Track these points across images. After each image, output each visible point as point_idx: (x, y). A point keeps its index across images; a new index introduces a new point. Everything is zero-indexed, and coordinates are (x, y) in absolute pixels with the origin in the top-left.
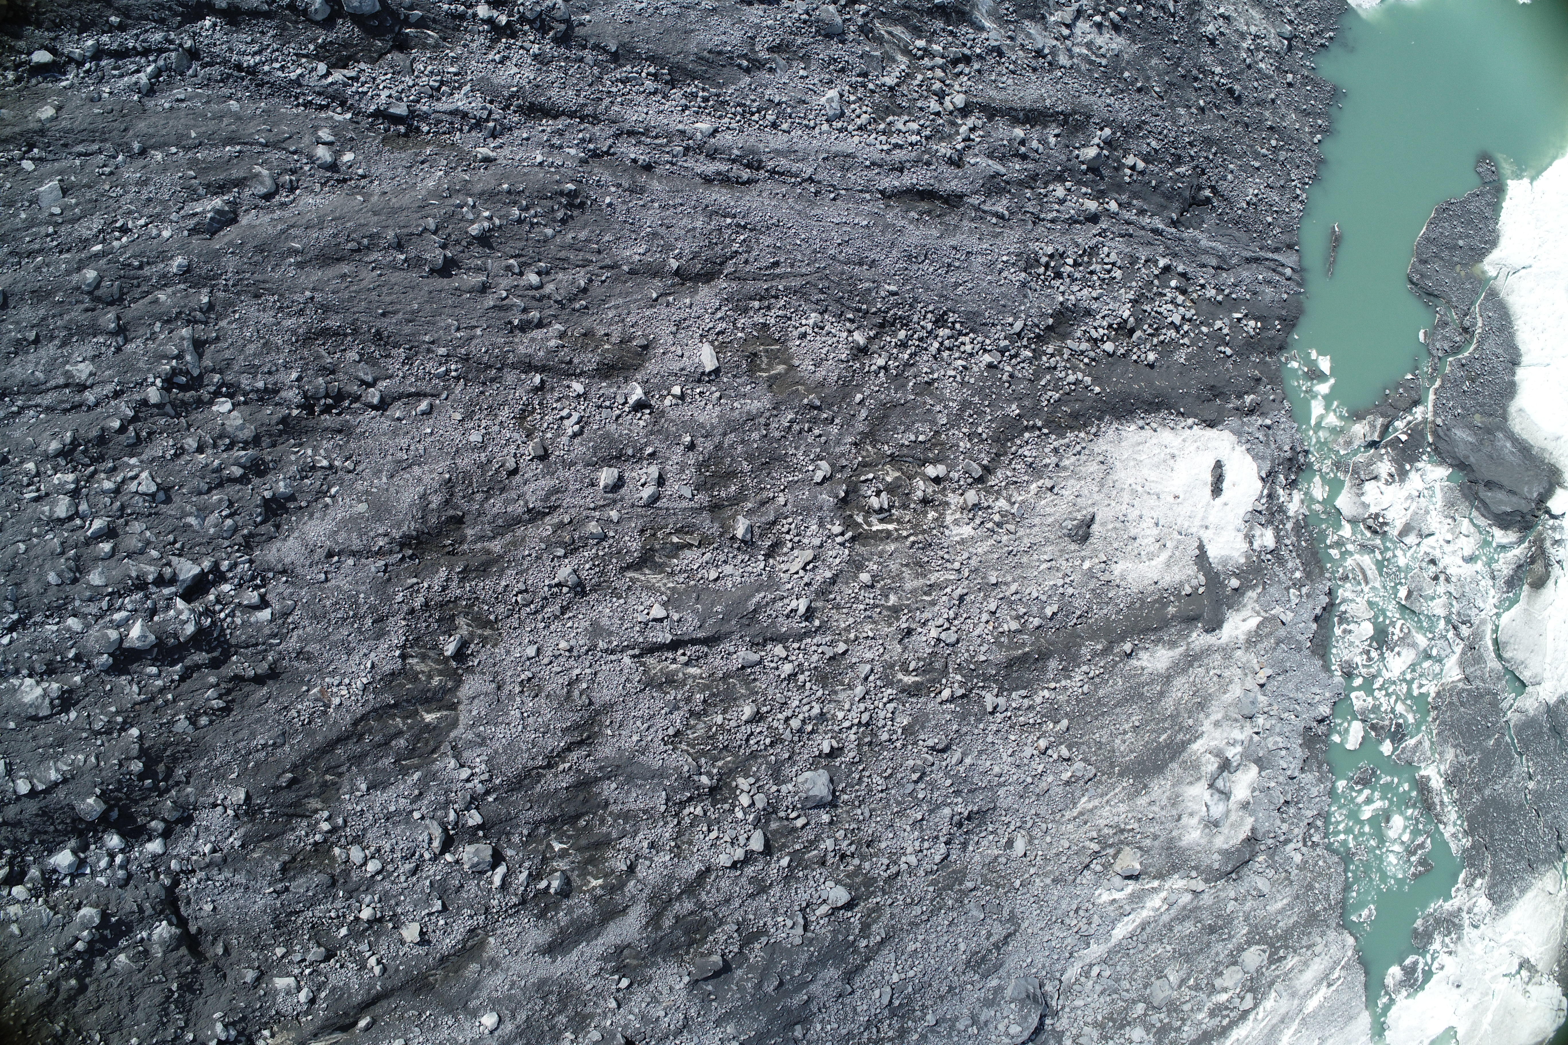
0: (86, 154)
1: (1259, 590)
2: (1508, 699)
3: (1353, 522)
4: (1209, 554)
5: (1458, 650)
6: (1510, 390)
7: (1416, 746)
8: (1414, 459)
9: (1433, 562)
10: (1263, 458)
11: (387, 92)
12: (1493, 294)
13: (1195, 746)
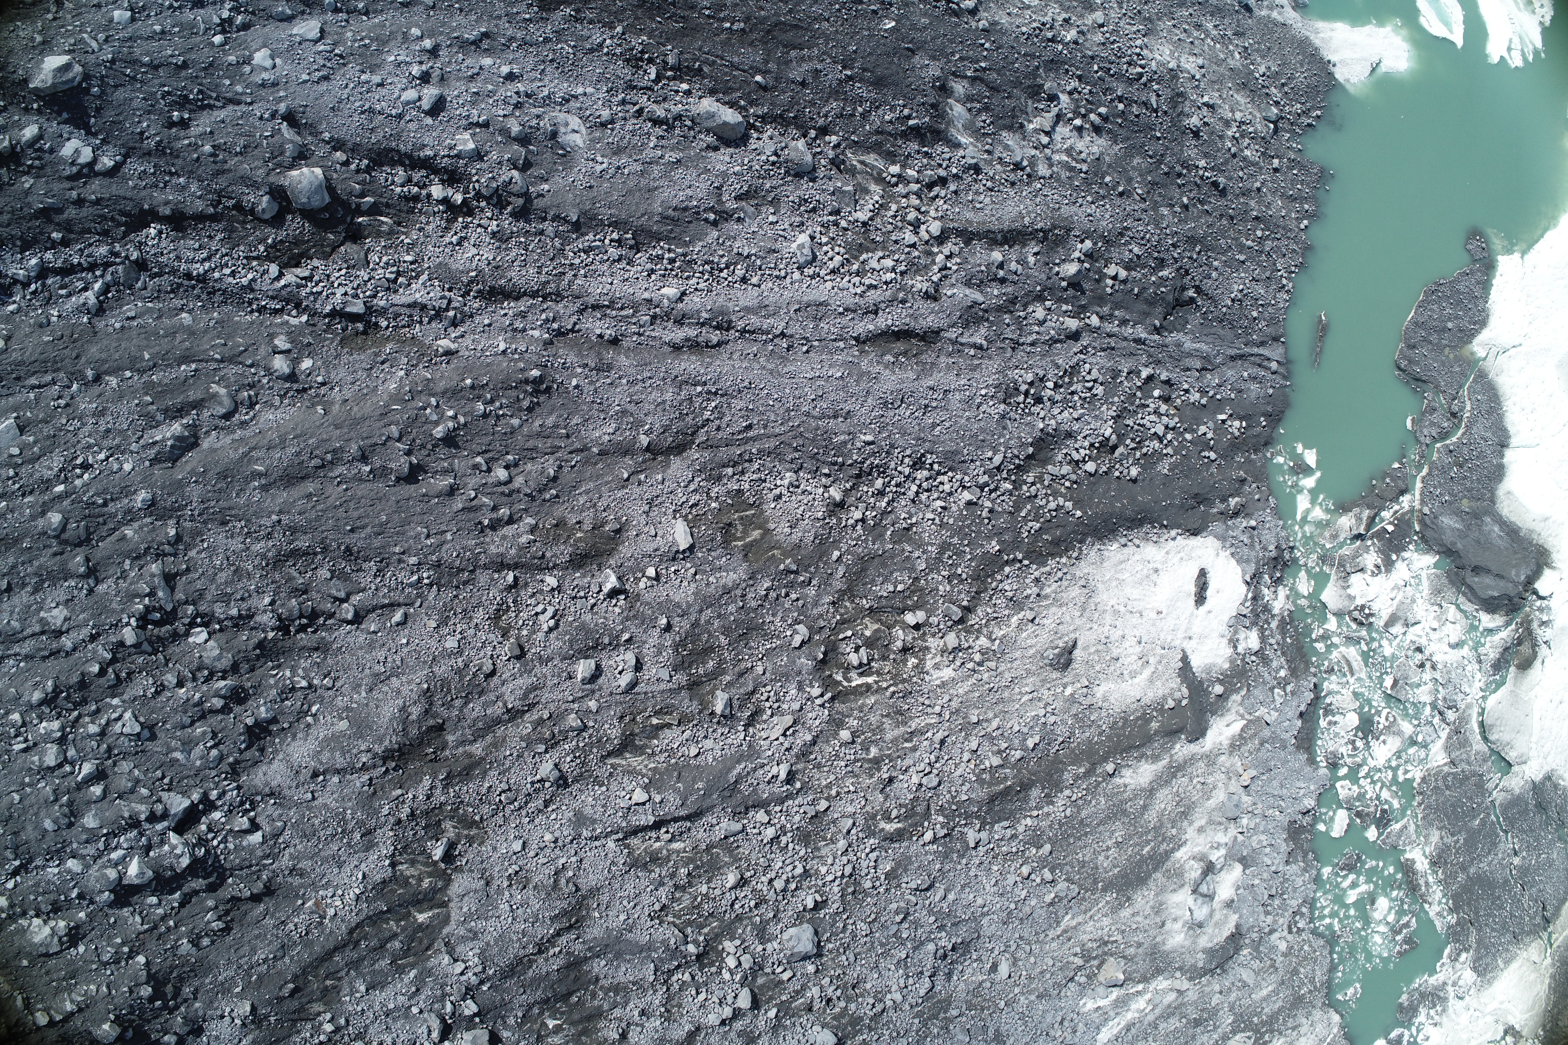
0: (40, 387)
1: (1243, 692)
2: (1494, 779)
3: (1339, 614)
4: (1193, 664)
5: (1444, 735)
6: (1498, 473)
7: (1401, 830)
8: (1400, 549)
9: (1419, 650)
10: (1248, 561)
11: (342, 290)
12: (1482, 375)
13: (1178, 855)
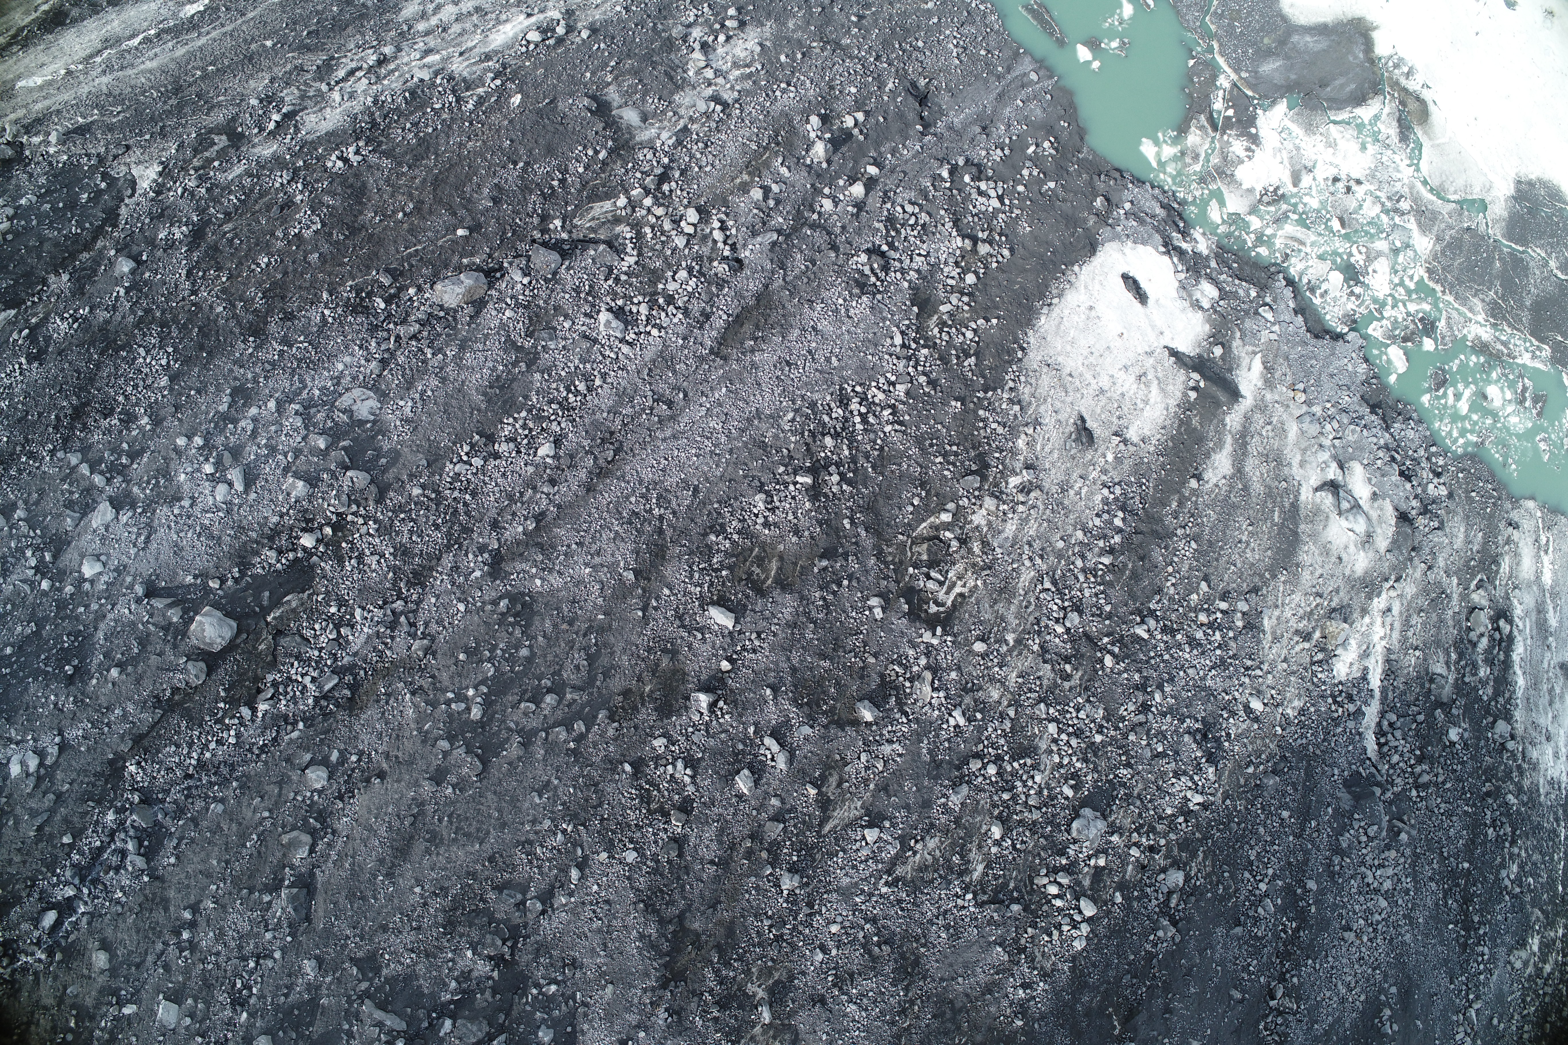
1: (1238, 334)
4: (1182, 349)
8: (1252, 121)
10: (1150, 236)
13: (1303, 498)
